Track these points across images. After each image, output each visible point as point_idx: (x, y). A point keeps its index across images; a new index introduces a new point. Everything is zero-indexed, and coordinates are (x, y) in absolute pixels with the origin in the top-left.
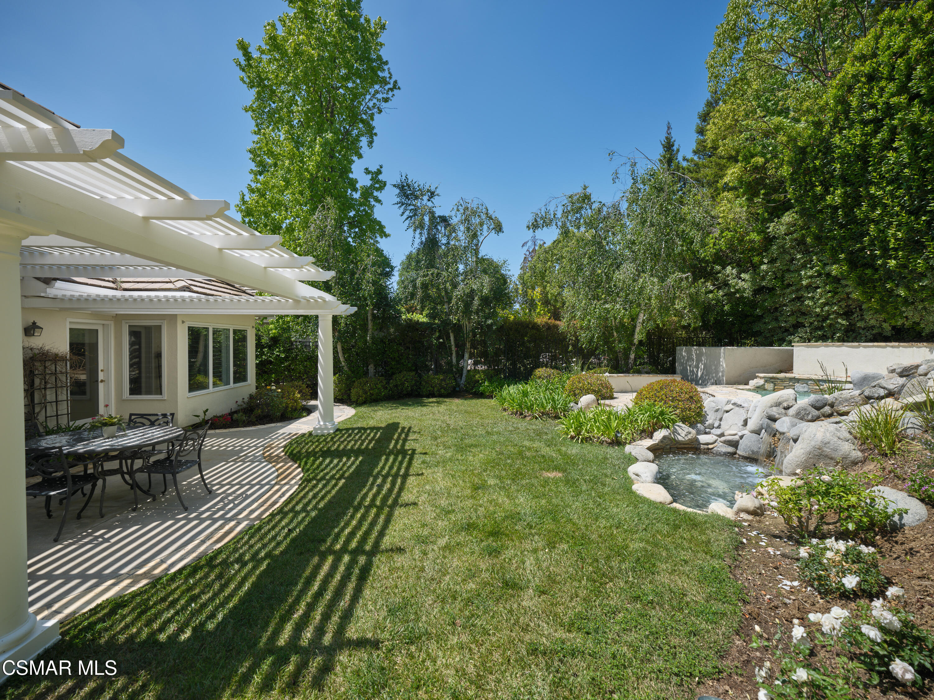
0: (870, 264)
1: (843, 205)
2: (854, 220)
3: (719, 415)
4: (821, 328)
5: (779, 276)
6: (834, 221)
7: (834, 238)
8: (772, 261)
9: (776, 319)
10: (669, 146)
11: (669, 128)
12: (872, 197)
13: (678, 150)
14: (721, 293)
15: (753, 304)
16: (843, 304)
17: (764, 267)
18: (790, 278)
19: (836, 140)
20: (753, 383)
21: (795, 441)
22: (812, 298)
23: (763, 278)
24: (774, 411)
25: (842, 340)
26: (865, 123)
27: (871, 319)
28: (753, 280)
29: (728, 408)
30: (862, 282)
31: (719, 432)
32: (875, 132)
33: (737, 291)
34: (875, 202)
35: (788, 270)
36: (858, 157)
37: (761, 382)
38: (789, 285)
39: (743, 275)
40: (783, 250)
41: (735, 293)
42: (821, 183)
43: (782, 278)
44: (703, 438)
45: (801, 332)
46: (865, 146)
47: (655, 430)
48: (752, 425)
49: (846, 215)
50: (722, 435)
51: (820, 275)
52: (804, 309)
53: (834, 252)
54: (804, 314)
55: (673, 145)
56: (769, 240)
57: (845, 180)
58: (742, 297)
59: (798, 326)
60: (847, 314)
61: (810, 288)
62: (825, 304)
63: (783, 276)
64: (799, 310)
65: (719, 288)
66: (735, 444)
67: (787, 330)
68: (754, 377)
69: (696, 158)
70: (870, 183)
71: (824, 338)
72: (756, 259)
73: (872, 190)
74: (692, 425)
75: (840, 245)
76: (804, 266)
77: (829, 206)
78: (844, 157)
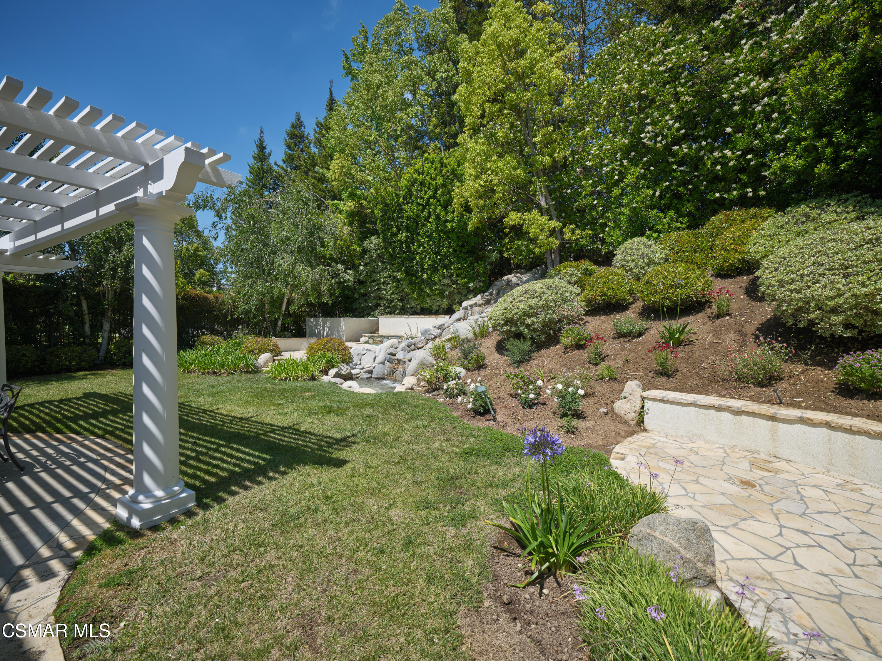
0: (415, 275)
1: (406, 242)
2: (409, 250)
3: (359, 357)
4: (389, 307)
5: (370, 274)
6: (401, 250)
7: (400, 258)
8: (366, 264)
9: (366, 301)
10: (261, 147)
11: (262, 132)
12: (419, 241)
13: (270, 155)
14: (333, 281)
15: (353, 290)
16: (400, 294)
17: (361, 268)
18: (375, 276)
19: (405, 207)
20: (363, 339)
21: (410, 361)
22: (386, 290)
23: (360, 275)
24: (392, 350)
25: (399, 314)
26: (419, 205)
27: (413, 303)
28: (355, 275)
29: (364, 352)
30: (411, 283)
31: (361, 367)
32: (422, 211)
33: (345, 281)
34: (420, 244)
35: (374, 272)
36: (415, 220)
37: (367, 339)
38: (374, 281)
39: (348, 271)
40: (372, 260)
41: (343, 282)
42: (396, 227)
43: (370, 276)
44: (354, 372)
45: (380, 309)
46: (418, 216)
47: (329, 369)
48: (378, 360)
49: (407, 247)
50: (363, 368)
51: (390, 277)
52: (381, 296)
53: (400, 265)
54: (380, 299)
55: (265, 148)
56: (365, 251)
57: (407, 229)
58: (348, 285)
59: (378, 305)
60: (402, 300)
61: (385, 284)
62: (392, 294)
63: (371, 275)
64: (379, 296)
65: (333, 278)
66: (370, 372)
67: (371, 308)
68: (362, 336)
69: (284, 166)
70: (418, 234)
71: (390, 313)
72: (357, 262)
73: (420, 238)
74: (348, 364)
75: (402, 262)
76: (383, 270)
77: (399, 240)
78: (408, 217)
